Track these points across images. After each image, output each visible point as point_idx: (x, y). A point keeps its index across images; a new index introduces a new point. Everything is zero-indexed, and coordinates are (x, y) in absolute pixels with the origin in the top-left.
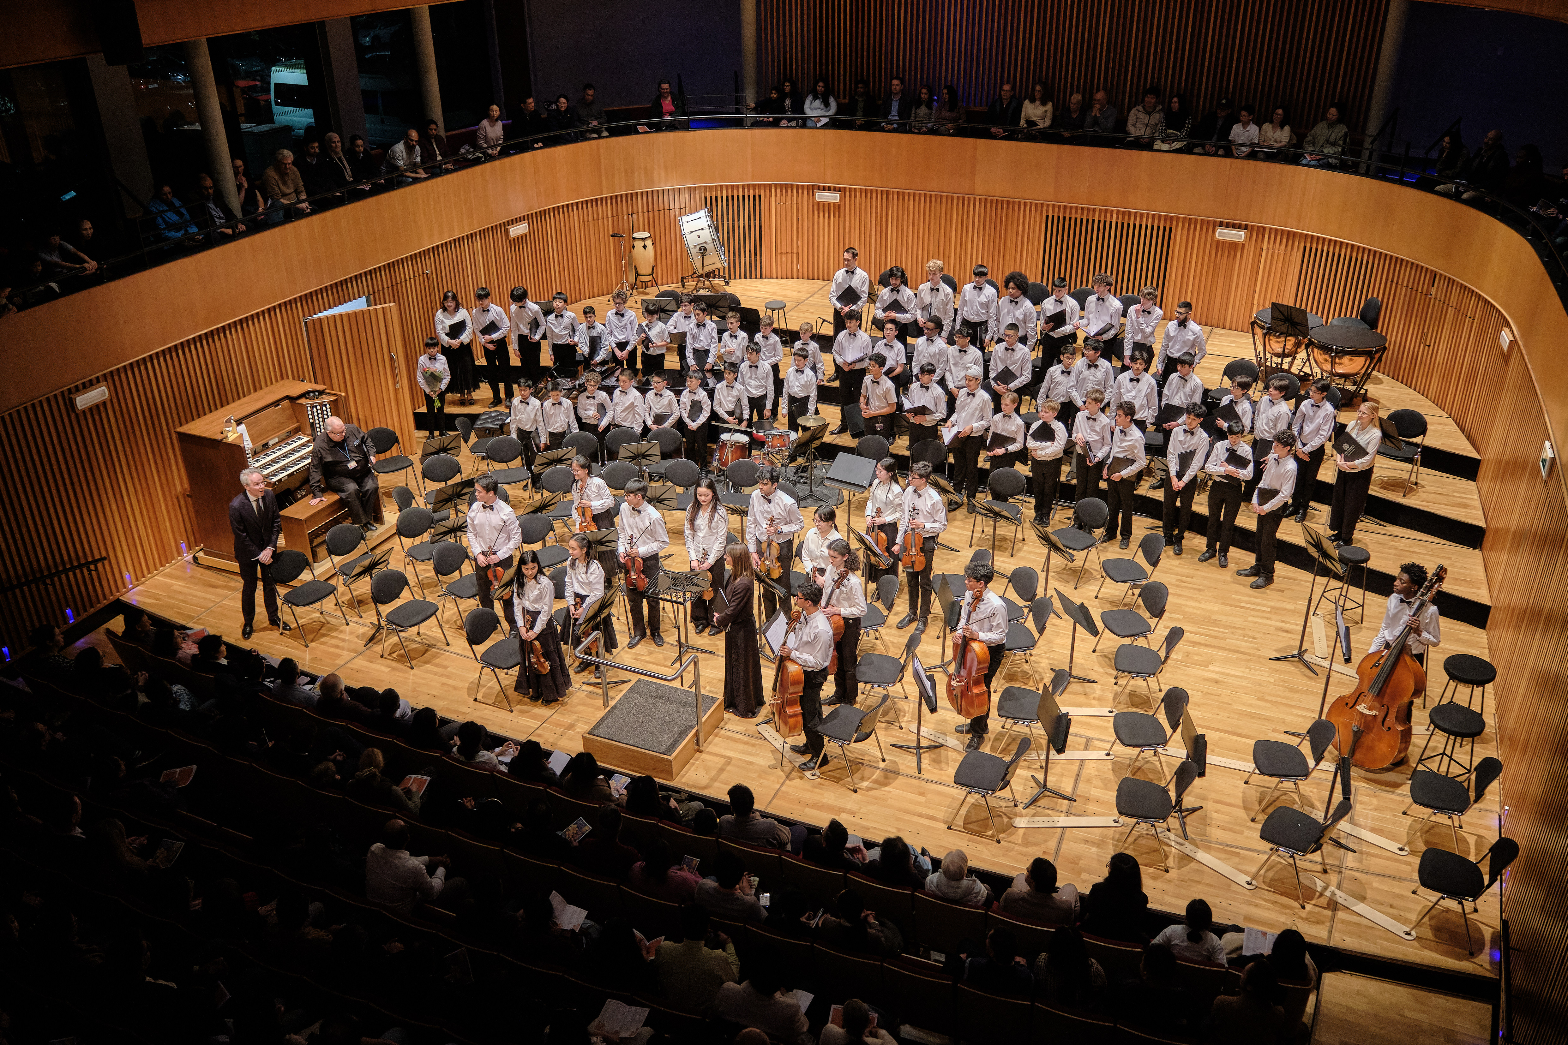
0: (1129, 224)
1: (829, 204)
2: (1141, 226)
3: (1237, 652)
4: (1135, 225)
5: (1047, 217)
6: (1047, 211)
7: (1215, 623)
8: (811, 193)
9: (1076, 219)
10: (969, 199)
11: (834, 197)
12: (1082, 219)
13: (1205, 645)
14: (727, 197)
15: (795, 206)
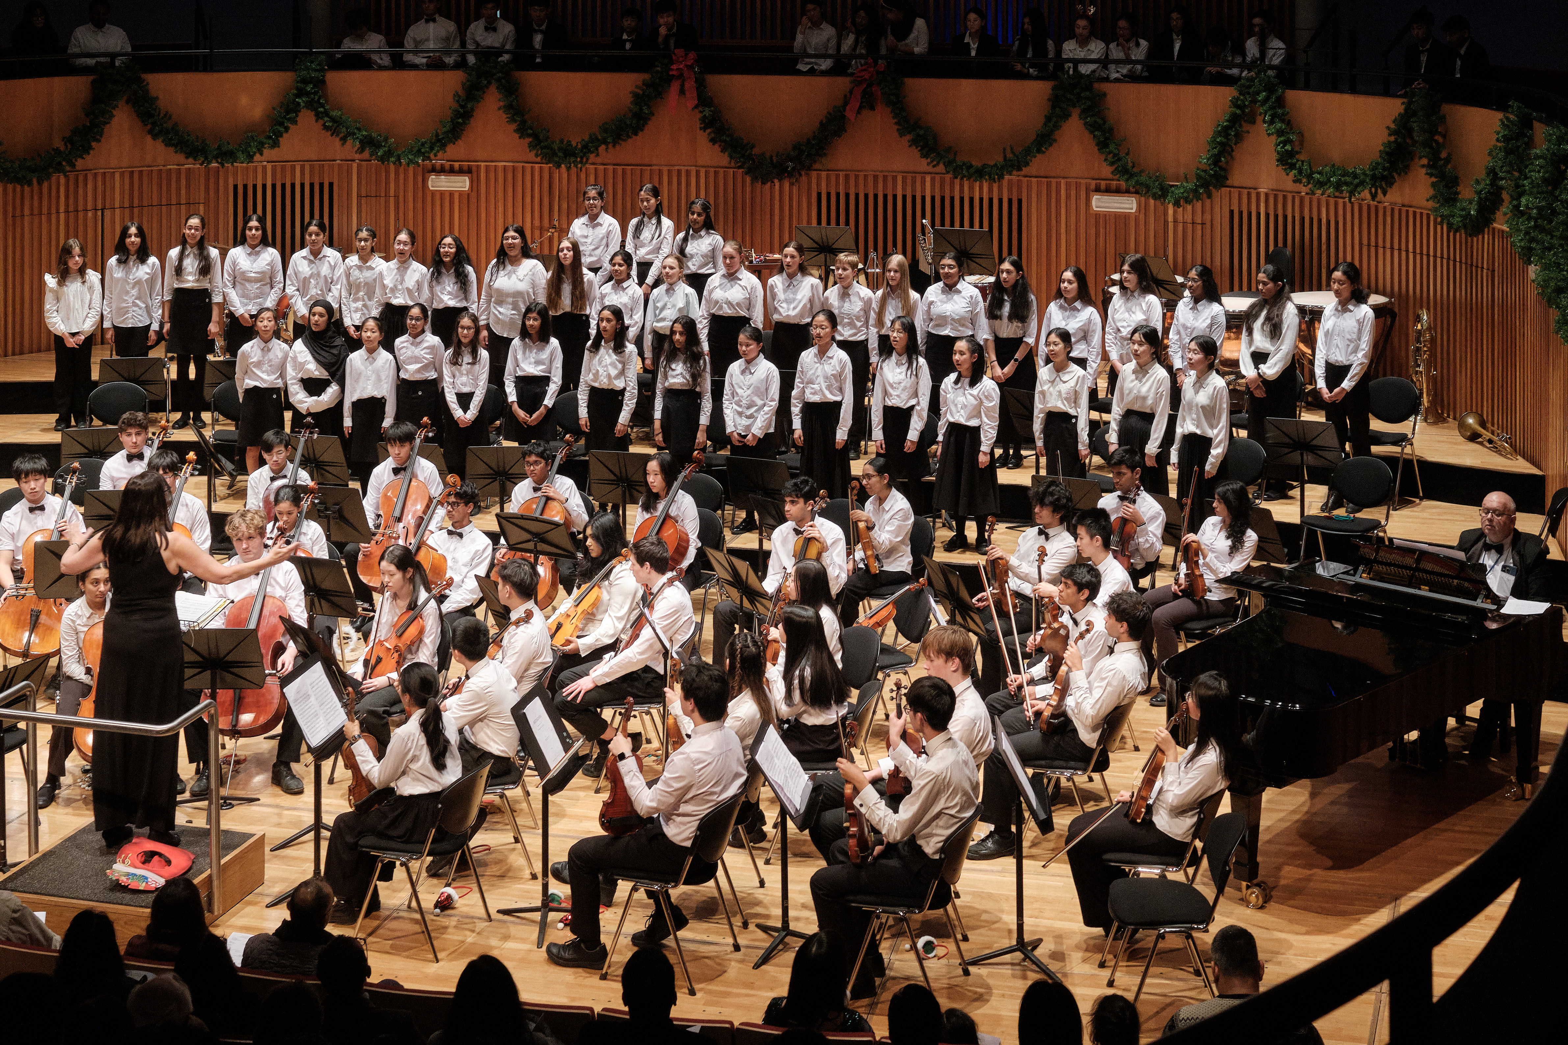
0: (952, 199)
1: (451, 194)
2: (971, 200)
4: (962, 200)
5: (819, 195)
6: (819, 185)
8: (420, 179)
9: (866, 196)
10: (688, 173)
11: (462, 184)
12: (876, 196)
14: (274, 186)
15: (392, 200)
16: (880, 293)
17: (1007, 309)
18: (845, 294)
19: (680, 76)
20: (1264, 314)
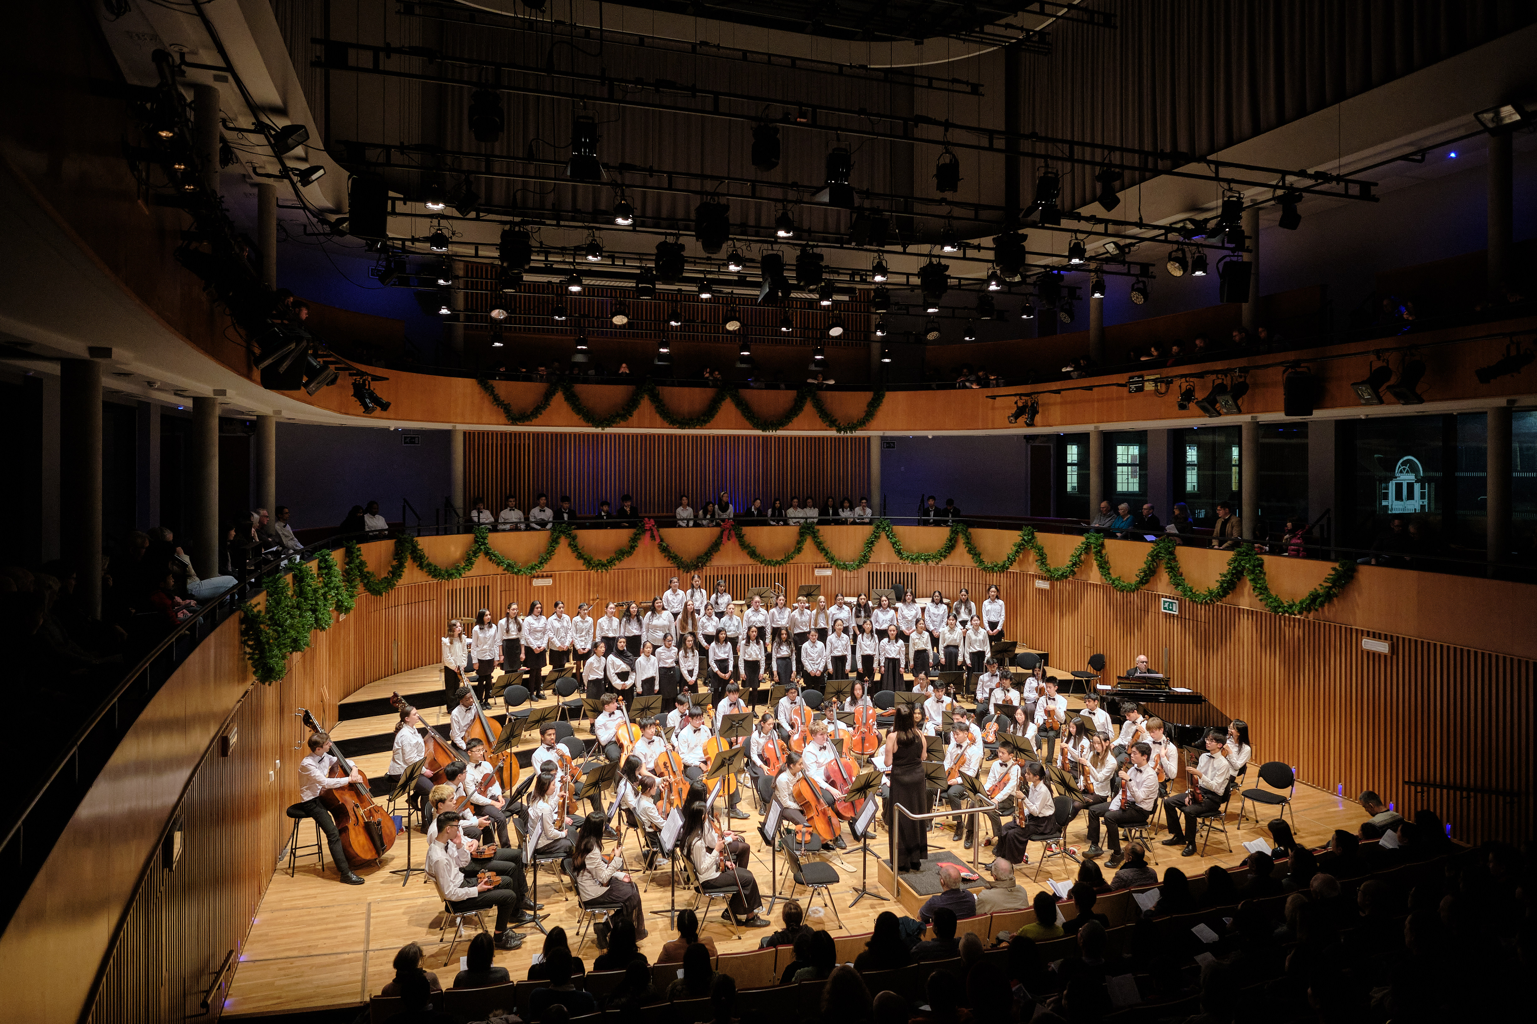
1: (543, 587)
8: (530, 581)
11: (548, 582)
14: (464, 589)
15: (515, 592)
16: (814, 612)
17: (863, 614)
18: (802, 614)
19: (651, 529)
20: (963, 607)
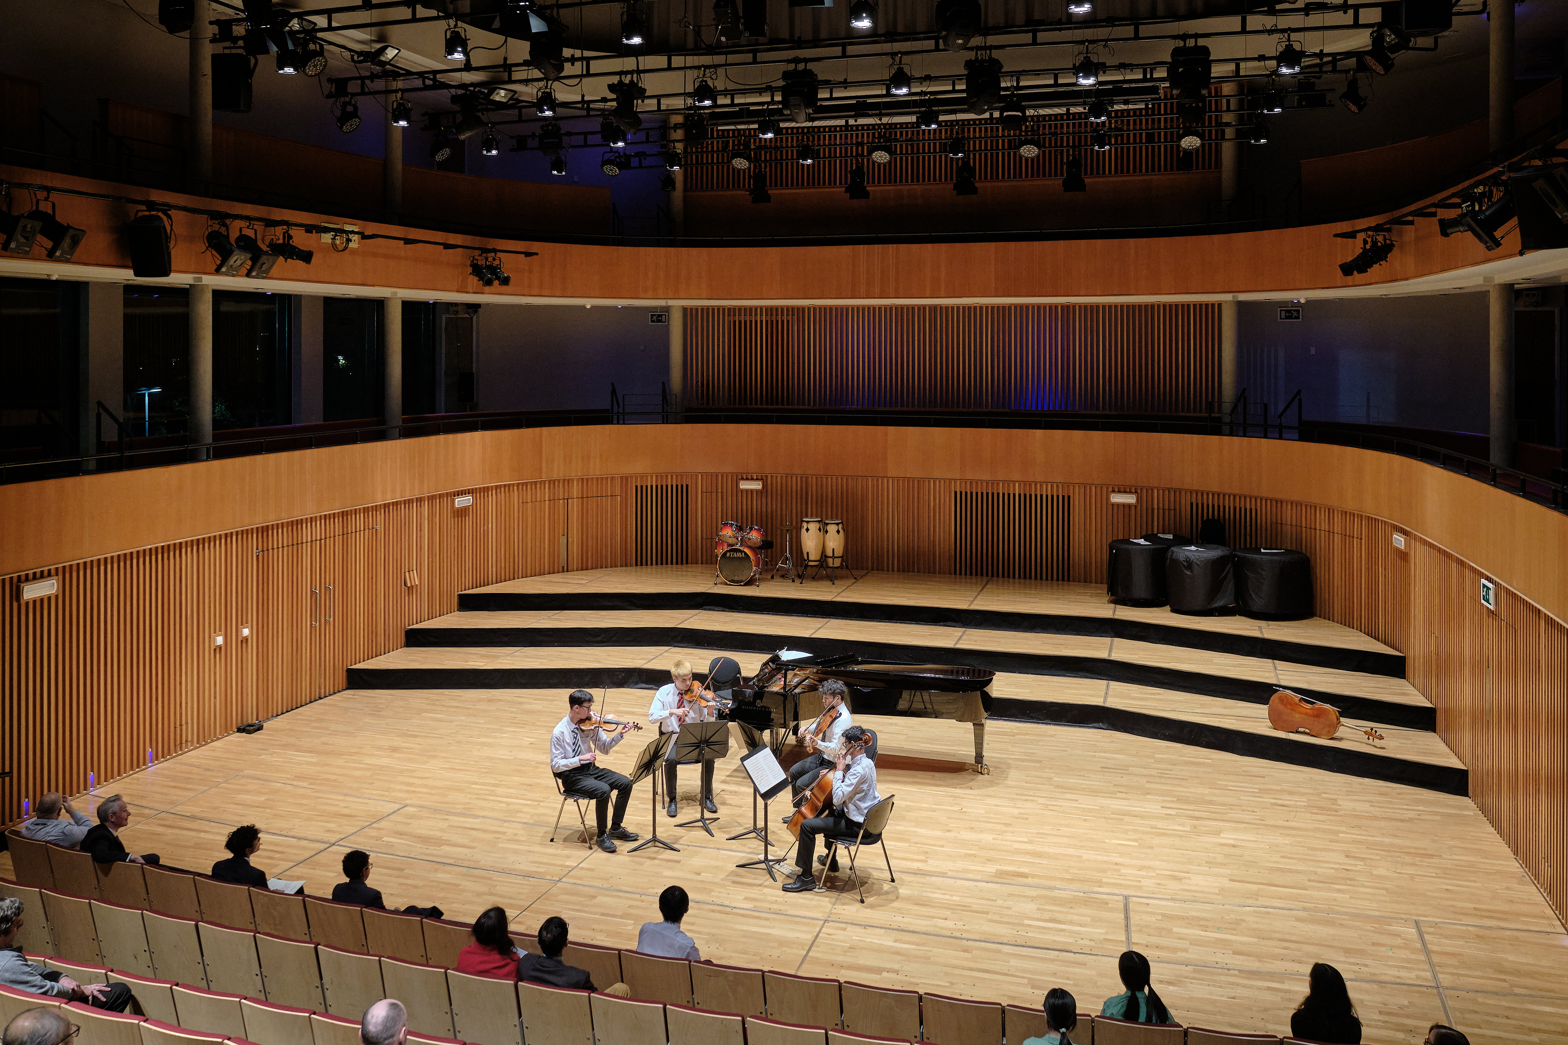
1: (752, 491)
3: (1243, 823)
5: (956, 491)
6: (956, 486)
7: (1211, 802)
8: (735, 483)
11: (757, 486)
13: (1208, 819)
14: (657, 486)
15: (720, 494)
